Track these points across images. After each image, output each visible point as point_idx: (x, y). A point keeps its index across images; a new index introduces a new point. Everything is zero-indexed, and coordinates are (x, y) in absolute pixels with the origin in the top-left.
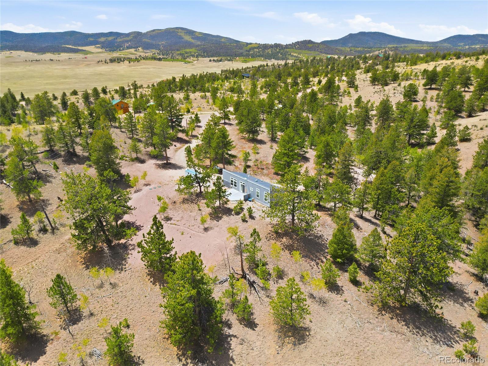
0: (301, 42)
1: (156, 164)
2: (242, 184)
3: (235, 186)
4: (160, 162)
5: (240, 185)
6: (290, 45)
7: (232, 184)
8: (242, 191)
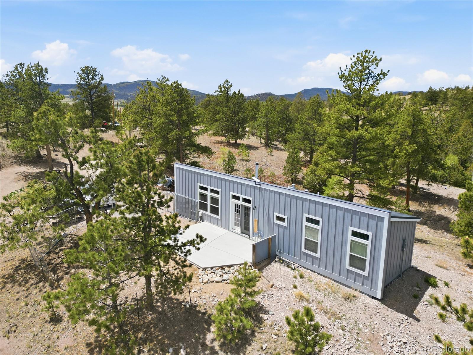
0: (262, 94)
1: (22, 174)
2: (240, 202)
3: (215, 211)
4: (35, 170)
5: (232, 209)
6: (252, 96)
7: (203, 207)
8: (238, 230)
